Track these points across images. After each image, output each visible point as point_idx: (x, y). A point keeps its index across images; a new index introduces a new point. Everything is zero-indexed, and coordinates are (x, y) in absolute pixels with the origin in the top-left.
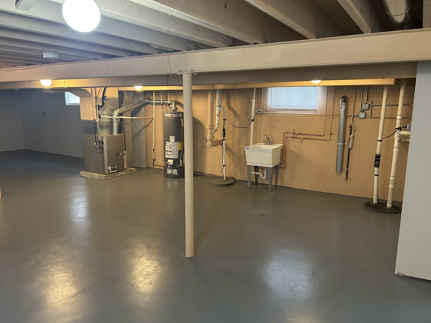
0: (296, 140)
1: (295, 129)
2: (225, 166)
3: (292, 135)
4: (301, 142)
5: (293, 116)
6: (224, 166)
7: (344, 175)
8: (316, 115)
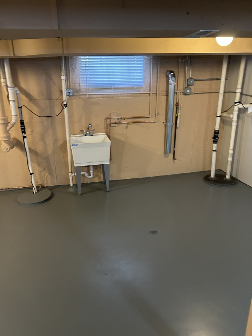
0: (121, 125)
1: (118, 112)
2: (33, 173)
3: (116, 120)
4: (126, 127)
5: (113, 97)
6: (31, 174)
7: (171, 155)
8: (139, 94)
